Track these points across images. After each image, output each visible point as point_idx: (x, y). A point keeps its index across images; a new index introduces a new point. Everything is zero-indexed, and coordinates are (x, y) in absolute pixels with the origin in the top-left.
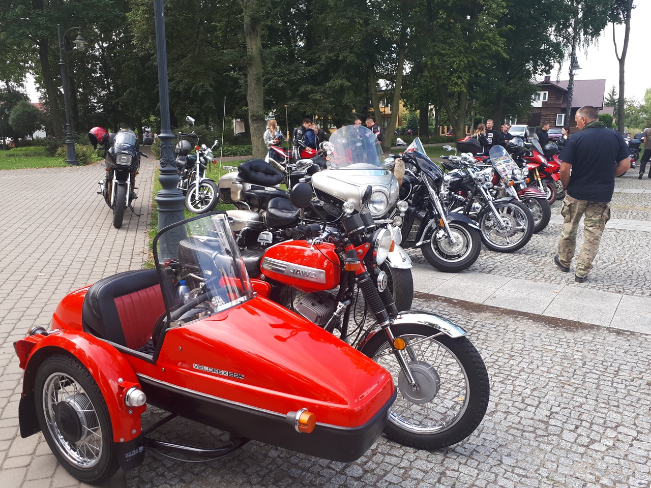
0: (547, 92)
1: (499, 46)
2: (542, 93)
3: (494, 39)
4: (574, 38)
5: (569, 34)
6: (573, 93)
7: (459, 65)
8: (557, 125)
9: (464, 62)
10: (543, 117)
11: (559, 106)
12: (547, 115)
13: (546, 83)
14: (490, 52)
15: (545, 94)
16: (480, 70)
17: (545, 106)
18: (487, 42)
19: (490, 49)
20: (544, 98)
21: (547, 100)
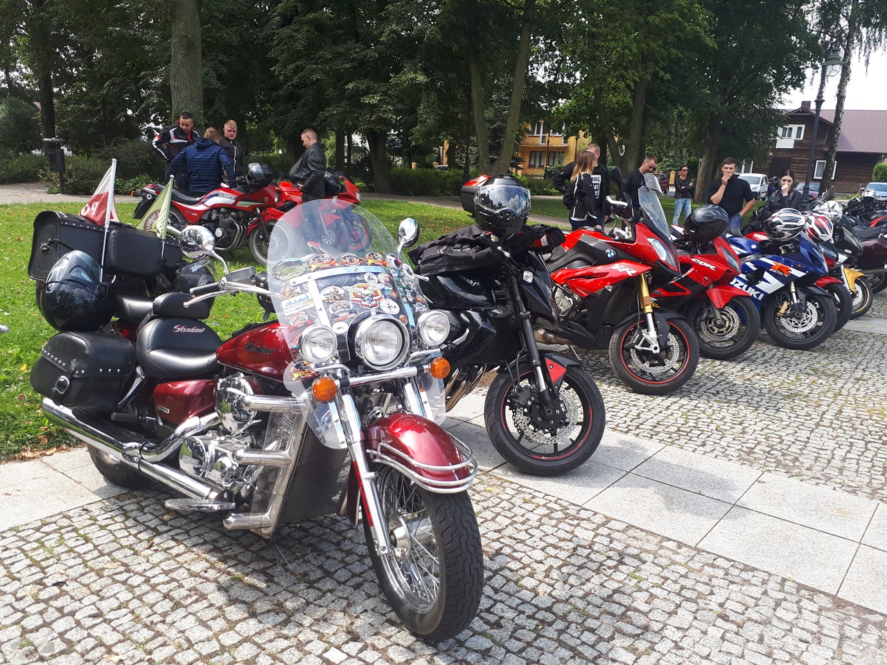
0: (803, 126)
1: (698, 24)
2: (795, 127)
3: (690, 11)
4: (849, 37)
5: (842, 31)
6: (842, 126)
7: (622, 56)
8: (815, 177)
9: (631, 50)
10: (794, 165)
11: (821, 149)
12: (800, 162)
13: (803, 112)
14: (681, 35)
15: (800, 129)
16: (664, 69)
17: (798, 147)
18: (676, 15)
19: (683, 29)
20: (798, 136)
21: (802, 138)
